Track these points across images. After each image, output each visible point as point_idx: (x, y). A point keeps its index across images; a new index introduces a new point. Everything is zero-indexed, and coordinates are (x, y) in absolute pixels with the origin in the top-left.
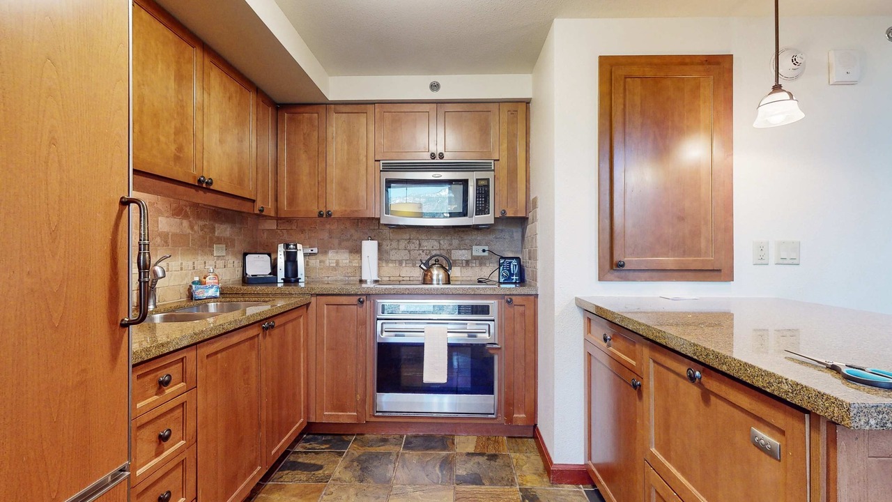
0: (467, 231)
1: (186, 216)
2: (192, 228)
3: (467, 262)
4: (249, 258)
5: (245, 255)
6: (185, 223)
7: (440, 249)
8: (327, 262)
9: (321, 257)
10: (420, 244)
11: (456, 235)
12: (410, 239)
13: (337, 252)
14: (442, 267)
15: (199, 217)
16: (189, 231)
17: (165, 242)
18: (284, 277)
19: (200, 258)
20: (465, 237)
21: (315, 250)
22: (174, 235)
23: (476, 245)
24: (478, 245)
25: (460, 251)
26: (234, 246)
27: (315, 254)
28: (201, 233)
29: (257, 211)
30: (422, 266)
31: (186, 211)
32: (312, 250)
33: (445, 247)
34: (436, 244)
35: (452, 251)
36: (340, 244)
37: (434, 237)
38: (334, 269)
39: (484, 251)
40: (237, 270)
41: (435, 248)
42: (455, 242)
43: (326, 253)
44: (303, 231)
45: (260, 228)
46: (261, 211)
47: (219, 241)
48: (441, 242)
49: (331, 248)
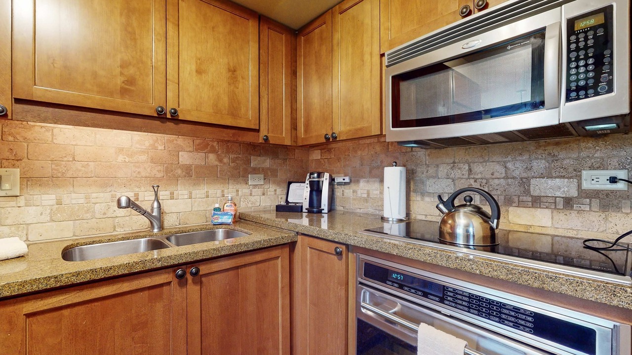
0: (567, 143)
1: (213, 151)
2: (221, 161)
3: (568, 203)
4: (293, 186)
5: (290, 183)
6: (212, 157)
7: (506, 178)
8: (359, 192)
9: (353, 186)
10: (470, 170)
11: (540, 151)
12: (454, 163)
13: (368, 181)
14: (479, 211)
15: (228, 151)
16: (217, 163)
17: (187, 173)
18: (308, 207)
19: (230, 187)
20: (562, 155)
21: (347, 180)
22: (197, 167)
23: (592, 168)
24: (598, 168)
25: (550, 181)
26: (276, 176)
27: (346, 184)
28: (232, 165)
29: (261, 141)
30: (441, 206)
31: (213, 146)
32: (344, 179)
33: (517, 173)
34: (499, 170)
35: (533, 181)
36: (370, 172)
37: (495, 158)
38: (366, 200)
39: (613, 180)
40: (280, 197)
41: (497, 175)
42: (540, 165)
43: (358, 182)
44: (339, 160)
45: (310, 158)
46: (266, 139)
47: (255, 171)
48: (509, 165)
49: (363, 177)
